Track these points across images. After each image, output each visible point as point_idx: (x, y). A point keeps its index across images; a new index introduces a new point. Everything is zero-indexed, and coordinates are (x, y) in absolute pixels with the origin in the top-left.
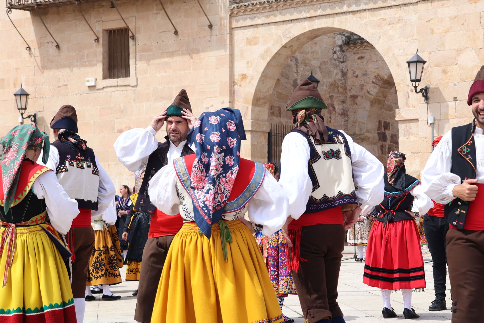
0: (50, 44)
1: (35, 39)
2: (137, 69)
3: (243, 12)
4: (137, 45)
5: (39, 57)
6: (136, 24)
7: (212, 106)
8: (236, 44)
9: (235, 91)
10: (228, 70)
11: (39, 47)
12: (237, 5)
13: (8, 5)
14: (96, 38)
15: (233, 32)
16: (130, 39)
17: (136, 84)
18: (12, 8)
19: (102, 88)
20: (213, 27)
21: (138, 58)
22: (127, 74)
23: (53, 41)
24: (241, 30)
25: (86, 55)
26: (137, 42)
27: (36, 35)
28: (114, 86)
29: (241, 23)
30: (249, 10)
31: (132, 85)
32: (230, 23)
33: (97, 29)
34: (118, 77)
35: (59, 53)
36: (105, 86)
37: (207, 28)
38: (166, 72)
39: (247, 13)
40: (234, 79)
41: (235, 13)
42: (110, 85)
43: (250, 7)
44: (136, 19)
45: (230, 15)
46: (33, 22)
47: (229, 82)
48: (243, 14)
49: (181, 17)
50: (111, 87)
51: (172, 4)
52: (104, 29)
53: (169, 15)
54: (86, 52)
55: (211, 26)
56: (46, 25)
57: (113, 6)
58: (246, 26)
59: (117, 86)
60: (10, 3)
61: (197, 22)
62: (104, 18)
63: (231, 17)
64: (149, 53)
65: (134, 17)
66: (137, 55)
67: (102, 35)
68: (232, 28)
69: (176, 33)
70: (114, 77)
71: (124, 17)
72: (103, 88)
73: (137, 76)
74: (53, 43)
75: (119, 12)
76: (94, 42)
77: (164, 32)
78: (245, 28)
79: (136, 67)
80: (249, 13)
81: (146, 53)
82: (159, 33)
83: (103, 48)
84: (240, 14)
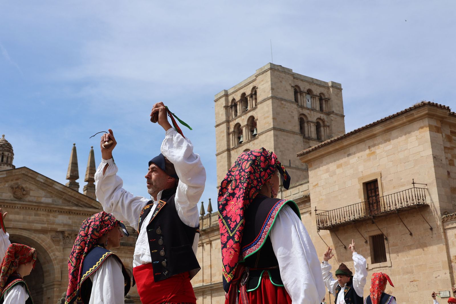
0: (341, 247)
1: (333, 244)
2: (390, 257)
3: (450, 219)
4: (389, 242)
5: (336, 254)
6: (387, 231)
7: (439, 276)
8: (449, 238)
9: (453, 266)
10: (446, 253)
11: (336, 249)
12: (446, 215)
13: (318, 228)
14: (366, 241)
15: (446, 231)
16: (385, 240)
17: (391, 265)
18: (320, 229)
19: (371, 269)
20: (433, 229)
21: (390, 250)
22: (385, 260)
23: (342, 245)
24: (451, 230)
25: (361, 250)
26: (389, 241)
27: (333, 243)
28: (379, 268)
29: (450, 226)
30: (454, 218)
31: (388, 266)
32: (443, 226)
33: (366, 236)
34: (380, 263)
35: (346, 251)
36: (373, 267)
37: (429, 230)
38: (408, 257)
39: (453, 220)
40: (451, 259)
41: (446, 220)
42: (376, 267)
43: (454, 216)
44: (387, 228)
45: (442, 222)
46: (331, 235)
47: (447, 261)
48: (450, 220)
49: (413, 225)
50: (377, 268)
51: (407, 218)
52: (369, 235)
53: (406, 224)
54: (361, 249)
55: (431, 229)
56: (338, 237)
57: (373, 223)
58: (454, 227)
59: (380, 267)
60: (318, 227)
61: (423, 227)
62: (369, 230)
63: (444, 223)
64: (396, 247)
65: (386, 228)
66: (390, 249)
67: (368, 239)
68: (445, 229)
69: (411, 234)
70: (378, 263)
71: (380, 228)
72: (373, 269)
73: (391, 260)
74: (342, 246)
75: (377, 226)
76: (365, 243)
77: (404, 234)
78: (453, 228)
79: (390, 256)
80: (454, 219)
81: (395, 247)
82: (401, 235)
83: (370, 246)
84: (449, 220)
